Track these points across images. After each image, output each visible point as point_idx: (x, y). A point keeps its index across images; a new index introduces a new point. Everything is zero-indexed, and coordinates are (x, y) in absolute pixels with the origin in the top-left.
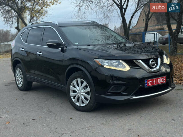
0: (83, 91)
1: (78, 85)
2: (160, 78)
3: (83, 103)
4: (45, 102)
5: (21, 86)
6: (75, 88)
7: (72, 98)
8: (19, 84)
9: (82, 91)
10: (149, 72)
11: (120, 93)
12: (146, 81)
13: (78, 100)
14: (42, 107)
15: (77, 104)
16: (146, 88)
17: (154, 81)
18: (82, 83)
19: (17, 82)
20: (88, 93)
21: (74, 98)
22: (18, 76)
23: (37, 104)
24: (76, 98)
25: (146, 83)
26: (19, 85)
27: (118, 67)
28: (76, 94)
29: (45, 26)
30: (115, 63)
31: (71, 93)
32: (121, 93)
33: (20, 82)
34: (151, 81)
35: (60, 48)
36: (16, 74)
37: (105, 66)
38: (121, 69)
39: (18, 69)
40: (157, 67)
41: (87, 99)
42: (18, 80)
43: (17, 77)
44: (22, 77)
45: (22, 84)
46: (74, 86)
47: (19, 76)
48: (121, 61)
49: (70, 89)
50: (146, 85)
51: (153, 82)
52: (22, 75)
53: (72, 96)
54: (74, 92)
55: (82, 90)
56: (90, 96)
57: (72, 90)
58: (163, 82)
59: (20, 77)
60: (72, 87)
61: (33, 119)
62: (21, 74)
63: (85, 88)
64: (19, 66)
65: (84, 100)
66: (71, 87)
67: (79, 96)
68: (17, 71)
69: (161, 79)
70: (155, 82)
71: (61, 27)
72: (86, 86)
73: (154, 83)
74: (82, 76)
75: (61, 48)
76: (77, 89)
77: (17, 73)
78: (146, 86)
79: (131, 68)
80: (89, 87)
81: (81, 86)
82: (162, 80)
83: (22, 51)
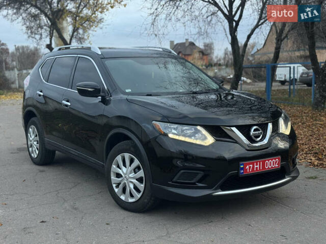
0: (132, 175)
1: (125, 165)
2: (268, 160)
3: (132, 196)
4: (71, 188)
5: (36, 156)
6: (120, 169)
7: (114, 186)
8: (33, 152)
9: (130, 175)
10: (248, 149)
11: (194, 184)
12: (242, 164)
13: (124, 190)
14: (64, 199)
15: (123, 197)
16: (240, 176)
18: (132, 161)
19: (30, 149)
20: (140, 180)
21: (117, 187)
22: (31, 139)
23: (56, 192)
24: (121, 186)
25: (242, 169)
26: (33, 155)
27: (193, 138)
28: (120, 179)
29: (79, 56)
30: (188, 130)
31: (113, 177)
32: (197, 184)
33: (34, 149)
34: (251, 166)
35: (100, 97)
36: (29, 135)
37: (171, 136)
38: (198, 141)
39: (33, 126)
40: (265, 140)
41: (138, 190)
42: (31, 146)
43: (31, 141)
44: (37, 141)
45: (37, 152)
46: (118, 167)
47: (33, 139)
48: (199, 128)
49: (112, 170)
50: (242, 171)
51: (255, 167)
52: (38, 138)
53: (114, 184)
54: (118, 175)
55: (131, 173)
56: (143, 185)
57: (114, 172)
58: (275, 167)
59: (35, 141)
61: (43, 222)
62: (36, 136)
63: (137, 170)
64: (34, 121)
65: (134, 191)
66: (114, 166)
67: (125, 183)
68: (30, 129)
69: (270, 161)
70: (258, 166)
71: (104, 58)
72: (138, 168)
73: (257, 168)
74: (132, 149)
75: (102, 97)
76: (123, 171)
77: (30, 133)
78: (243, 173)
79: (217, 140)
80: (142, 171)
81: (130, 166)
82: (272, 163)
83: (40, 95)
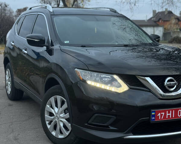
0: (62, 115)
1: (57, 106)
3: (61, 133)
4: (24, 121)
5: (9, 93)
6: (53, 109)
7: (47, 122)
10: (161, 97)
11: (107, 127)
13: (55, 127)
14: (13, 130)
15: (54, 133)
16: (152, 122)
17: (169, 113)
19: (7, 87)
21: (50, 124)
23: (10, 124)
24: (53, 123)
25: (154, 116)
28: (52, 117)
29: (38, 13)
31: (47, 115)
32: (109, 127)
34: (163, 113)
36: (6, 75)
37: (89, 82)
39: (8, 69)
43: (7, 81)
45: (10, 90)
46: (51, 107)
51: (167, 114)
52: (10, 79)
54: (51, 114)
57: (48, 111)
60: (48, 106)
62: (10, 77)
64: (9, 65)
65: (63, 129)
67: (56, 121)
68: (7, 72)
73: (169, 116)
75: (47, 46)
76: (55, 110)
78: (154, 120)
79: (130, 88)
81: (61, 107)
83: (12, 45)
